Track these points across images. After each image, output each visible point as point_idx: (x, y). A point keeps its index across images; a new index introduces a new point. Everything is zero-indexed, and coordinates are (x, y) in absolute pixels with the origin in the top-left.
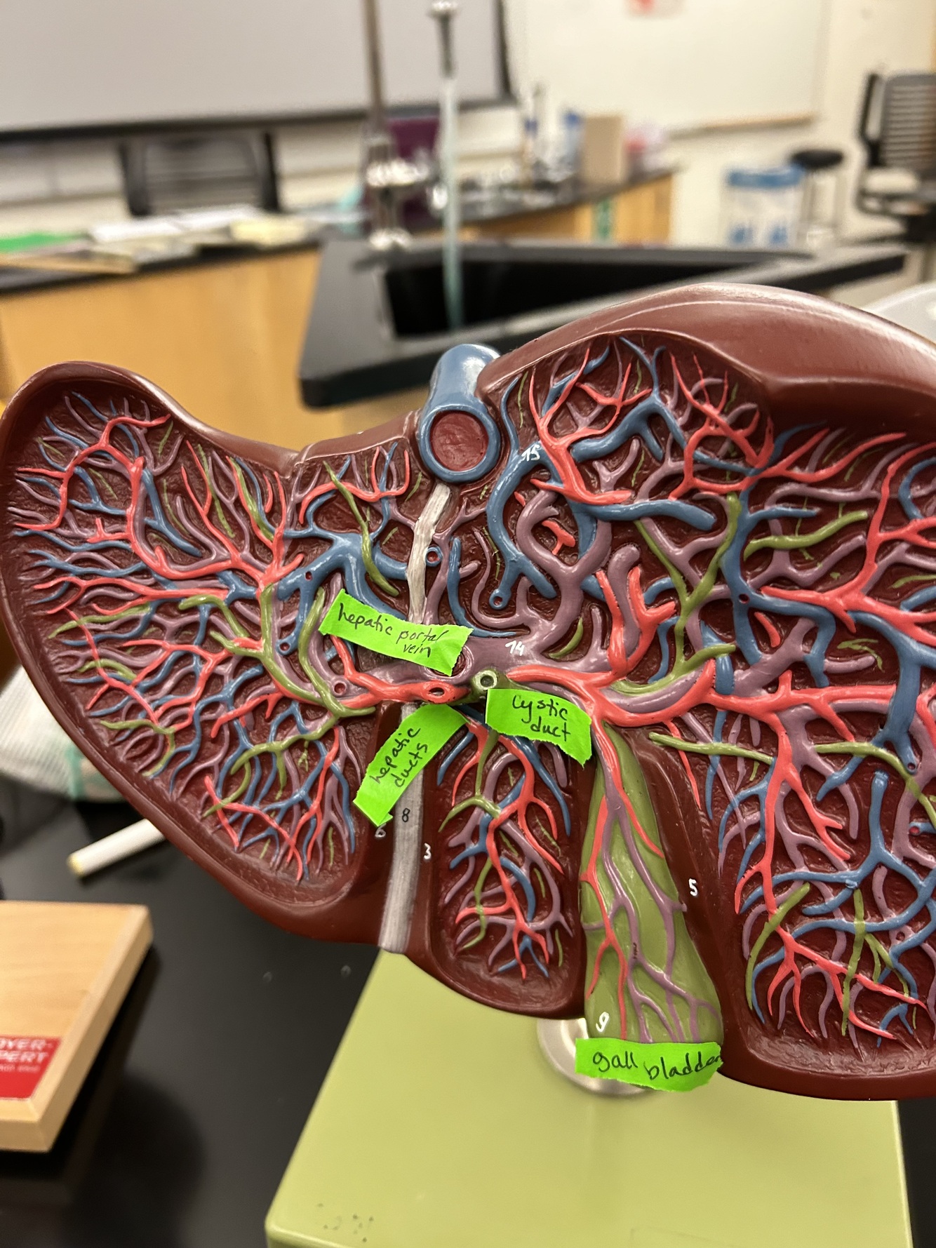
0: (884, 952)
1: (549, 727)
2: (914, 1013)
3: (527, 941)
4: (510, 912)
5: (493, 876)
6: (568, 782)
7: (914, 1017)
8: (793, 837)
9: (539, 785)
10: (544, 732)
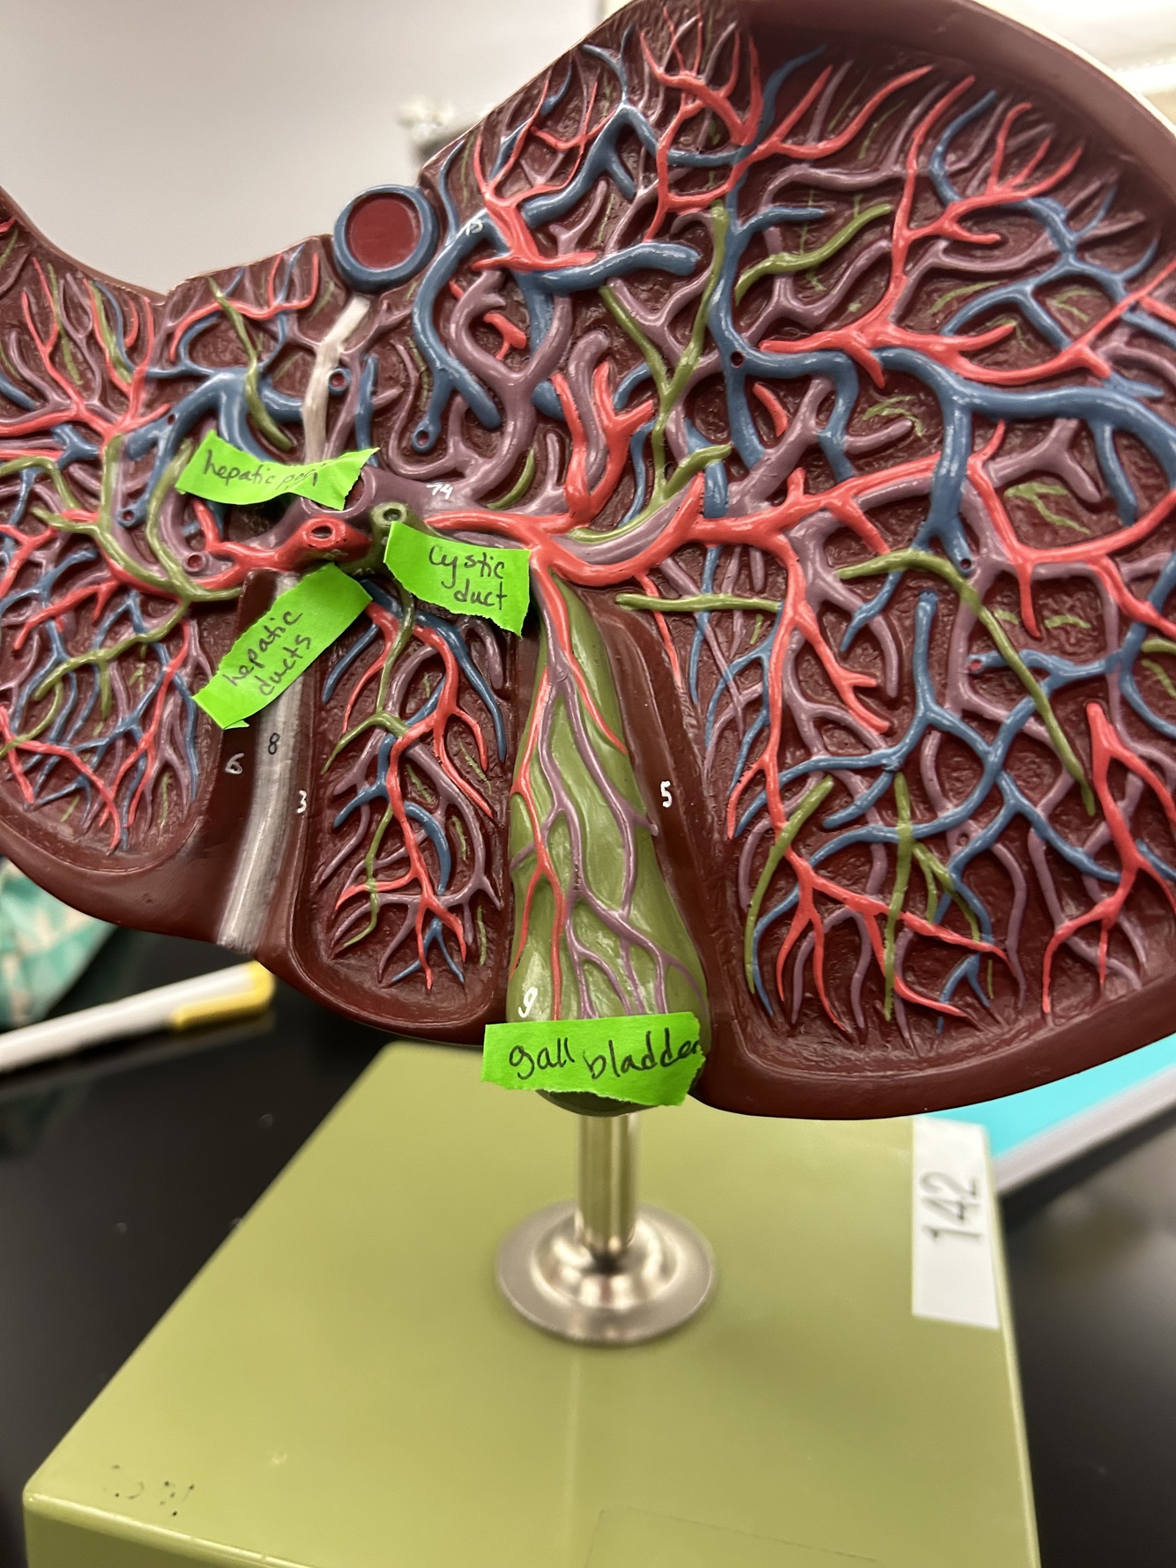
0: (938, 867)
1: (479, 594)
2: (990, 971)
3: (436, 925)
4: (415, 884)
5: (394, 830)
6: (505, 681)
7: (989, 979)
8: (806, 710)
9: (464, 686)
10: (473, 602)
